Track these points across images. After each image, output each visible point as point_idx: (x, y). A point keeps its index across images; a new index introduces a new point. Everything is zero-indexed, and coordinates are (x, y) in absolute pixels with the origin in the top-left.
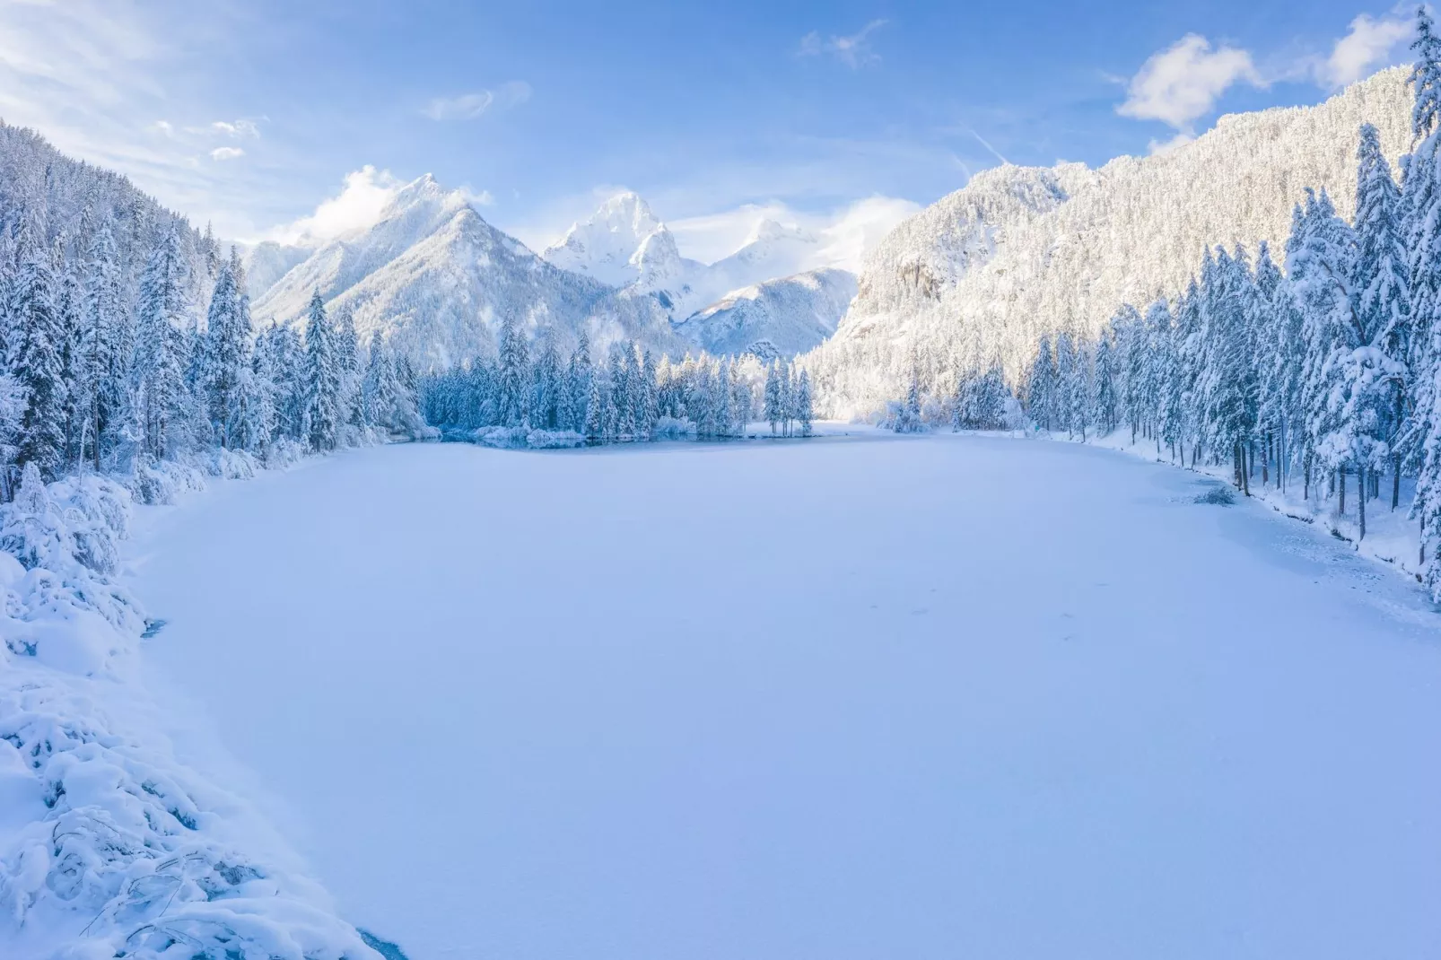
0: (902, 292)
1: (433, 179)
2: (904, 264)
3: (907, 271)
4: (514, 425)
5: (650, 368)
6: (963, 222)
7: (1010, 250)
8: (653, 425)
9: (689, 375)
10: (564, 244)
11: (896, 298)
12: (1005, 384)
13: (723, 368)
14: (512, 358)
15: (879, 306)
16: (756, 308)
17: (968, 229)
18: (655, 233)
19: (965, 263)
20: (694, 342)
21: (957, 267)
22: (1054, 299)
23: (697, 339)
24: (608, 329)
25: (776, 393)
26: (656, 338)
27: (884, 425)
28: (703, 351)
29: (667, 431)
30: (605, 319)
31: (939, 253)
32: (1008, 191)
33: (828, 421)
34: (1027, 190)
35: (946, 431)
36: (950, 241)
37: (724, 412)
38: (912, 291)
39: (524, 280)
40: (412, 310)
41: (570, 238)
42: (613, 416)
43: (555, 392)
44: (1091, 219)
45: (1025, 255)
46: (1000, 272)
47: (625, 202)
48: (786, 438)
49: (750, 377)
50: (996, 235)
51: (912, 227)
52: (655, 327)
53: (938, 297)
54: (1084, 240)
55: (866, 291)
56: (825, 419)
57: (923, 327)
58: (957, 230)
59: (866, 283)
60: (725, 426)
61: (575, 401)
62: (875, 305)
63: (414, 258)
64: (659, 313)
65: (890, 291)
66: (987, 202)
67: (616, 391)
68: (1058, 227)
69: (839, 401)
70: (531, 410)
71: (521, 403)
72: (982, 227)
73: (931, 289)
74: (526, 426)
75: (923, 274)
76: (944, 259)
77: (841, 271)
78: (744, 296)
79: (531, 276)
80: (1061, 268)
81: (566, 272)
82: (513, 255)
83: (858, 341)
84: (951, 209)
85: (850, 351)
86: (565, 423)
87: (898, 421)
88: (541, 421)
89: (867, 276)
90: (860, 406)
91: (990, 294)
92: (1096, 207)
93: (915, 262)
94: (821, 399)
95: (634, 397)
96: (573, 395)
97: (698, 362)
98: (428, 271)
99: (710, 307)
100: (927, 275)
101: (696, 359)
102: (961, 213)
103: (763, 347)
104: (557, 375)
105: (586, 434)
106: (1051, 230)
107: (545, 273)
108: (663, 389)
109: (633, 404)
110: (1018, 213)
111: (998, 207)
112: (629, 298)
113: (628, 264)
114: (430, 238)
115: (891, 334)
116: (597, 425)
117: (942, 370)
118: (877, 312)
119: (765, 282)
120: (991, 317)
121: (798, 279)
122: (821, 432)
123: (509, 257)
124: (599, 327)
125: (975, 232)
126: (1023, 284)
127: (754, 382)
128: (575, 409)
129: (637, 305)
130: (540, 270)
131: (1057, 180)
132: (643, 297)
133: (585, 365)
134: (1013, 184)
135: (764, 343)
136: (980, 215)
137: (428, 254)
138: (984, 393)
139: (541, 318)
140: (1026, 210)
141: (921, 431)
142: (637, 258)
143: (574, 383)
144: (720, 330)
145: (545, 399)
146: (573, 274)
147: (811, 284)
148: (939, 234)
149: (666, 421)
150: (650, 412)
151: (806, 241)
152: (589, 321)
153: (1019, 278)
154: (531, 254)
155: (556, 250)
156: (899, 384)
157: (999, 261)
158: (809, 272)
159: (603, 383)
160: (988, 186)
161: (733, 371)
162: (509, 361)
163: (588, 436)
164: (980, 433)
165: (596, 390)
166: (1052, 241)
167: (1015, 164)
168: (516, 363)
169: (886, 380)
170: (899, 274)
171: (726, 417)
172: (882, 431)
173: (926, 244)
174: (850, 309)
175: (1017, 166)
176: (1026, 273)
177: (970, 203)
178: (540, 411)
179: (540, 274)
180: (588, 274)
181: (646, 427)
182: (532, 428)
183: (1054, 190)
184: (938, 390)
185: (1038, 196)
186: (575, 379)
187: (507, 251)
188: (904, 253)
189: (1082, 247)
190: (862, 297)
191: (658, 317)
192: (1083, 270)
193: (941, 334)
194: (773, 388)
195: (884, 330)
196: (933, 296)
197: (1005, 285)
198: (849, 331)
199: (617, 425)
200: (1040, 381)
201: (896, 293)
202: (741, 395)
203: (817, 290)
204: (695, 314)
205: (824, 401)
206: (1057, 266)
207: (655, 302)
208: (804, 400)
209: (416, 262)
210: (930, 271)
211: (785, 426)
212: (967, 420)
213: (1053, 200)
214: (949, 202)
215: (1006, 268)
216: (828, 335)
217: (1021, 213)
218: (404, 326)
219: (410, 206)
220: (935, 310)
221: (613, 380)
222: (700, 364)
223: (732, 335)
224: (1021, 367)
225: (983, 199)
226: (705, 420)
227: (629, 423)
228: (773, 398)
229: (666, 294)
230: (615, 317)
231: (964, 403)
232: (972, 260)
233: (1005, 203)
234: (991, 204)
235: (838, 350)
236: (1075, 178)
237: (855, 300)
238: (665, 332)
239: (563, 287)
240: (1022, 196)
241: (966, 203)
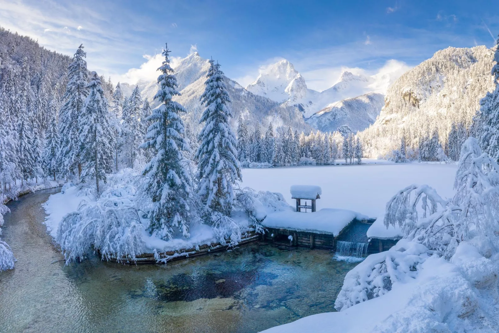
0: (403, 104)
1: (197, 54)
2: (404, 92)
3: (405, 95)
4: (243, 161)
5: (297, 137)
6: (429, 74)
7: (448, 86)
8: (299, 160)
9: (313, 140)
10: (256, 83)
11: (401, 107)
12: (439, 143)
13: (326, 137)
14: (242, 134)
15: (393, 110)
16: (341, 111)
17: (432, 77)
18: (296, 78)
19: (430, 92)
20: (314, 127)
21: (427, 93)
22: (466, 107)
23: (315, 125)
24: (276, 121)
25: (347, 147)
26: (297, 125)
27: (391, 160)
28: (318, 131)
29: (304, 163)
30: (274, 117)
31: (419, 87)
32: (450, 59)
33: (369, 159)
34: (459, 58)
35: (416, 162)
36: (424, 82)
37: (326, 154)
38: (407, 104)
39: (239, 100)
40: (189, 113)
41: (259, 80)
42: (283, 157)
43: (260, 147)
44: (483, 72)
45: (455, 88)
46: (444, 96)
47: (283, 64)
48: (351, 164)
49: (337, 141)
50: (444, 79)
51: (408, 76)
52: (297, 120)
53: (418, 107)
54: (480, 81)
55: (388, 104)
56: (368, 158)
57: (411, 119)
58: (427, 77)
59: (388, 100)
60: (327, 160)
61: (268, 151)
62: (392, 110)
63: (190, 90)
64: (298, 114)
65: (398, 104)
66: (440, 65)
67: (284, 147)
68: (469, 76)
69: (373, 150)
70: (250, 154)
71: (246, 152)
72: (438, 76)
73: (416, 103)
74: (248, 161)
75: (412, 96)
76: (421, 90)
77: (379, 94)
78: (336, 106)
79: (242, 98)
80: (470, 94)
81: (257, 96)
82: (234, 88)
83: (385, 125)
84: (425, 68)
85: (381, 130)
86: (264, 159)
87: (396, 158)
88: (254, 159)
89: (389, 98)
90: (382, 152)
91: (440, 105)
92: (485, 67)
93: (409, 91)
94: (366, 150)
95: (291, 149)
96: (267, 148)
97: (316, 135)
98: (196, 96)
99: (321, 111)
100: (414, 97)
101: (315, 134)
102: (429, 69)
103: (345, 128)
104: (260, 141)
105: (272, 164)
106: (466, 77)
107: (248, 96)
108: (302, 146)
109: (291, 152)
110: (454, 69)
111: (445, 67)
112: (285, 107)
113: (284, 92)
114: (197, 81)
115: (399, 122)
116: (277, 160)
117: (415, 137)
118: (392, 113)
119: (346, 99)
120: (440, 116)
121: (360, 98)
122: (365, 163)
123: (232, 90)
124: (272, 120)
125: (435, 78)
126: (454, 100)
127: (339, 143)
128: (268, 154)
129: (289, 110)
130: (246, 95)
131: (473, 54)
132: (291, 107)
133: (271, 136)
134: (453, 56)
135: (345, 127)
136: (437, 70)
137: (196, 88)
138: (431, 146)
139: (246, 116)
140: (457, 68)
141: (406, 162)
142: (288, 90)
143: (267, 144)
144: (325, 121)
145: (255, 150)
146: (260, 97)
147: (366, 100)
148: (419, 79)
149: (303, 159)
150: (297, 155)
151: (364, 81)
152: (267, 118)
153: (452, 98)
154: (241, 88)
155: (253, 86)
156: (397, 143)
157: (444, 91)
158: (365, 95)
159: (279, 143)
160: (442, 57)
161: (330, 139)
162: (241, 135)
163: (273, 164)
164: (429, 162)
165: (276, 146)
166: (467, 82)
167: (454, 47)
168: (244, 136)
169: (392, 141)
170: (402, 97)
171: (327, 157)
172: (390, 162)
173: (413, 83)
174: (381, 112)
175: (455, 48)
176: (455, 96)
177: (433, 65)
178: (254, 155)
179: (246, 97)
180: (267, 97)
181: (296, 161)
182: (251, 161)
183: (471, 58)
184: (413, 145)
185: (464, 61)
186: (267, 142)
187: (231, 86)
188: (404, 87)
189: (479, 85)
190: (386, 107)
191: (298, 115)
192: (479, 94)
193: (418, 123)
194: (346, 145)
195: (395, 121)
196: (417, 106)
197: (446, 101)
198: (381, 121)
199: (284, 160)
200: (452, 141)
201: (401, 105)
202: (334, 149)
203: (368, 103)
204: (314, 115)
205: (368, 151)
206: (468, 93)
207: (296, 109)
208: (358, 150)
209: (191, 92)
210: (415, 95)
211: (351, 160)
212: (424, 157)
213: (470, 62)
214: (423, 65)
215: (447, 94)
216: (372, 122)
217: (455, 69)
218: (186, 121)
219: (188, 67)
220: (417, 112)
221: (283, 142)
222: (317, 136)
223: (331, 123)
224: (446, 136)
225: (439, 63)
226: (319, 158)
227: (289, 159)
228: (346, 149)
229: (302, 105)
230: (279, 116)
231: (423, 150)
232: (434, 90)
233: (448, 65)
234: (442, 65)
235: (376, 130)
236: (481, 53)
237: (383, 108)
238: (301, 122)
239: (256, 102)
240: (457, 61)
241: (431, 65)
